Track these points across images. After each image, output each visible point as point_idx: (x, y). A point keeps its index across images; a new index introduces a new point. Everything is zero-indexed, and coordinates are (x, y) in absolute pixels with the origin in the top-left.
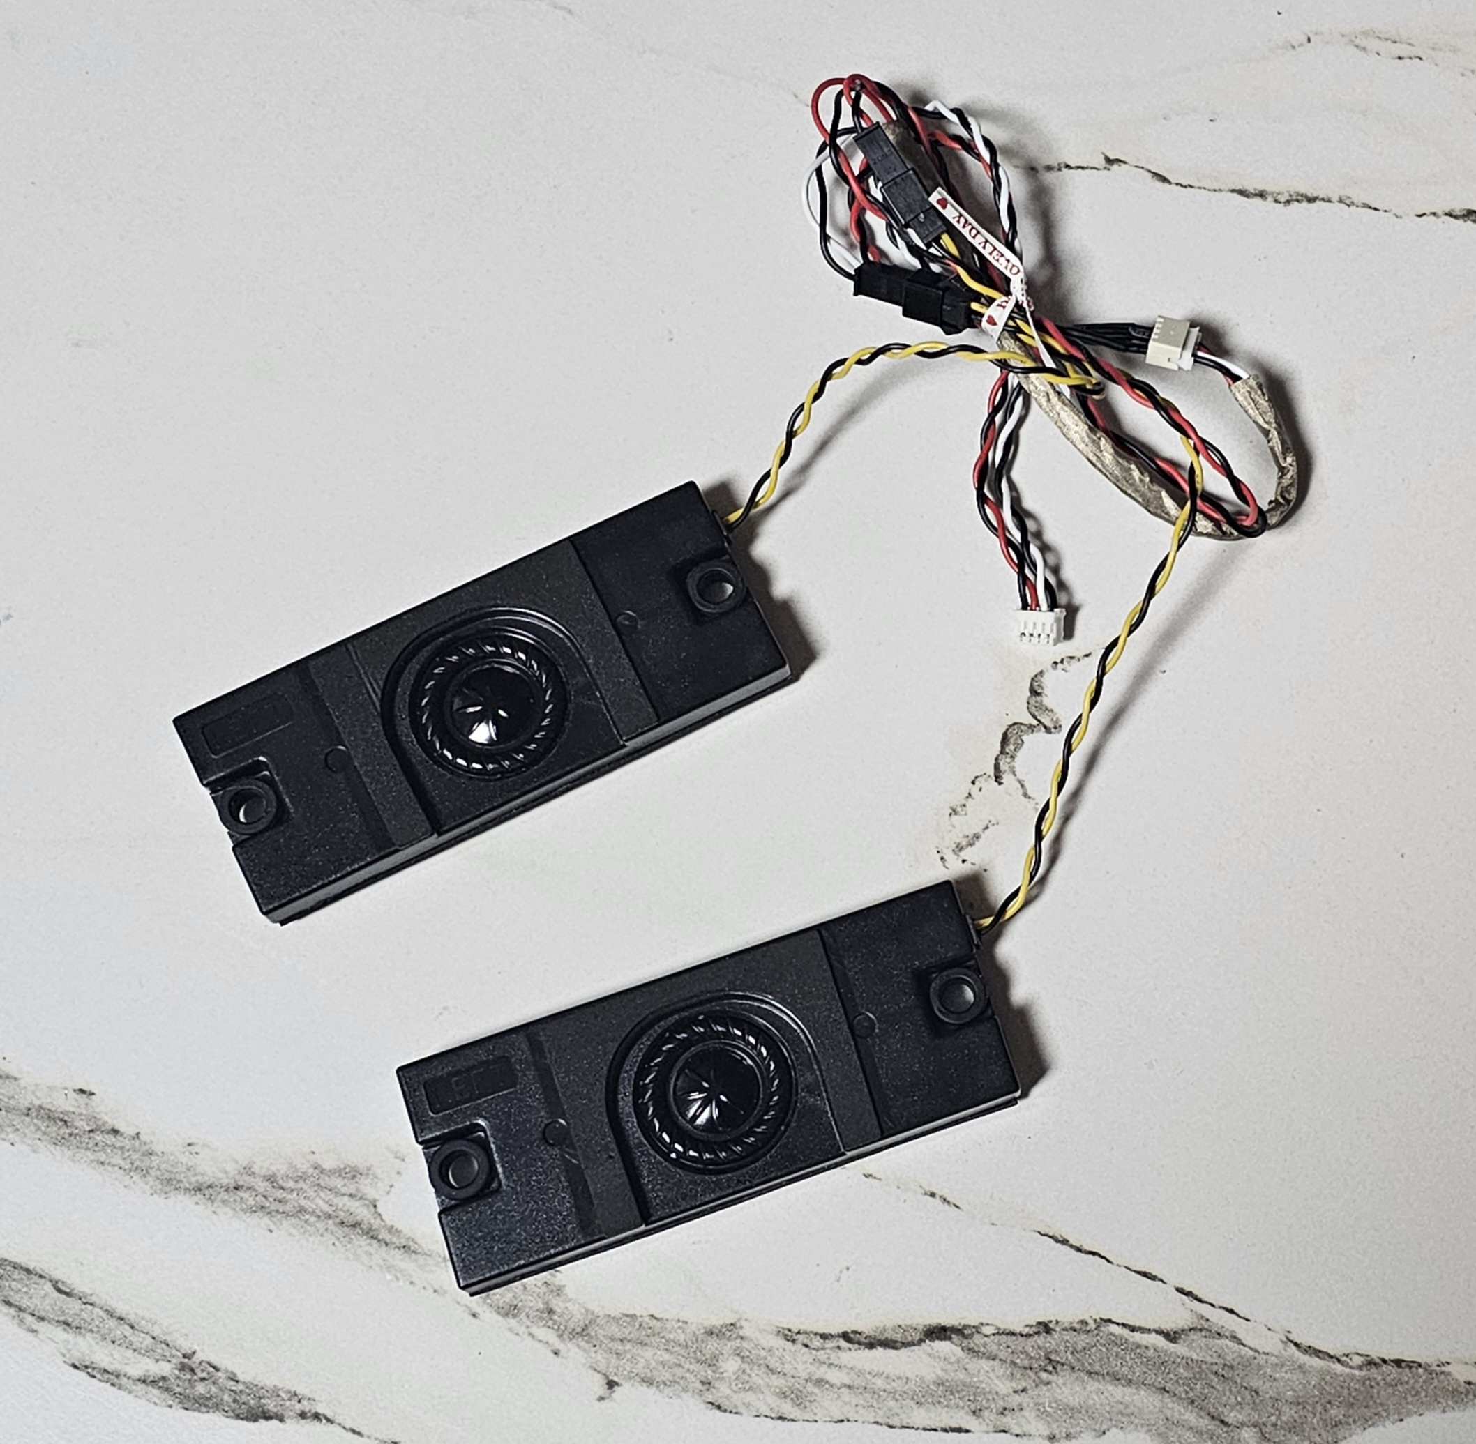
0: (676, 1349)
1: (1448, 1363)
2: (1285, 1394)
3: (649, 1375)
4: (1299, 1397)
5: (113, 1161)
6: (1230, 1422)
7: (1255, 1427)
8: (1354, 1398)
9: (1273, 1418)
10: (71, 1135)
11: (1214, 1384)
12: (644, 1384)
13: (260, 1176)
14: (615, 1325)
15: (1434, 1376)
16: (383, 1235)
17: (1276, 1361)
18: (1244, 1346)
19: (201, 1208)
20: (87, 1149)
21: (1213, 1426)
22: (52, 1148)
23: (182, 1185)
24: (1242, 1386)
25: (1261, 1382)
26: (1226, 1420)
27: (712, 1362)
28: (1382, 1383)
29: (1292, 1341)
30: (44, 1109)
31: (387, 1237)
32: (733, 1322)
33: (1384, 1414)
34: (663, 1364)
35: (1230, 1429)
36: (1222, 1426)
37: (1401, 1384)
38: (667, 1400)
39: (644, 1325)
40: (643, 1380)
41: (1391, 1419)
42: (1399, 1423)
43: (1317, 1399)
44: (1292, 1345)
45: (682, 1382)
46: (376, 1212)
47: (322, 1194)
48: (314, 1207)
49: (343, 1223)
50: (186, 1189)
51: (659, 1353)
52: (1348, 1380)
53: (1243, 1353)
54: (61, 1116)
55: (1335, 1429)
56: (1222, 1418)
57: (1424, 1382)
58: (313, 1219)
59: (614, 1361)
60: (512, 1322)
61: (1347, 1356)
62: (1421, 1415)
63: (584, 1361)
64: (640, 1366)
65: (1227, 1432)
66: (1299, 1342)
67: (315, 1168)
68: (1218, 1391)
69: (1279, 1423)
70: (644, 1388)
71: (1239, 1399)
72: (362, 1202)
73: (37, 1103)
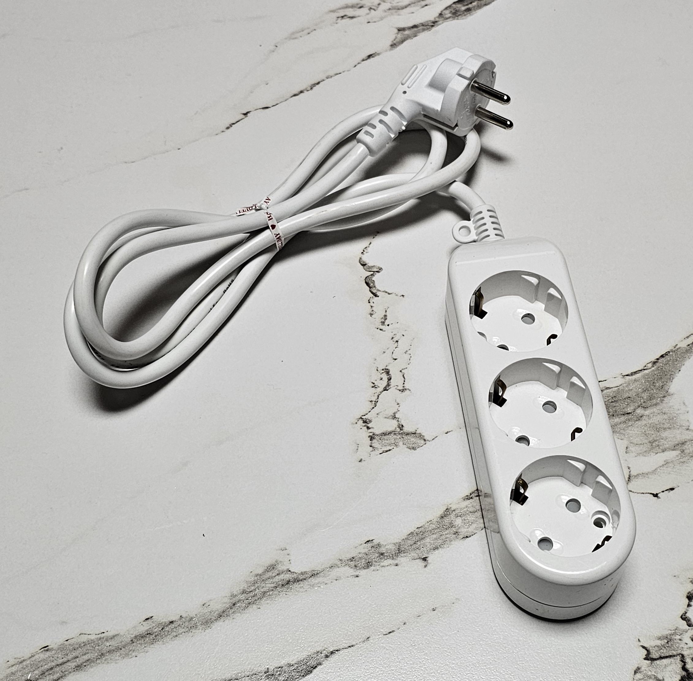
0: (435, 531)
1: (677, 345)
2: (639, 391)
3: (434, 546)
4: (643, 389)
5: (180, 632)
6: (630, 412)
7: (639, 407)
8: (659, 376)
9: (642, 401)
10: (156, 636)
11: (614, 405)
12: (436, 550)
13: (239, 594)
14: (408, 540)
15: (676, 351)
16: (301, 577)
17: (626, 385)
18: (612, 388)
19: (227, 621)
20: (166, 636)
21: (626, 417)
22: (152, 646)
23: (212, 620)
24: (623, 399)
25: (628, 394)
26: (629, 412)
27: (452, 525)
28: (663, 365)
29: (625, 376)
30: (138, 636)
31: (303, 577)
32: (446, 508)
33: (673, 373)
34: (436, 539)
35: (632, 414)
36: (629, 415)
37: (669, 361)
38: (448, 549)
39: (417, 532)
40: (434, 550)
41: (677, 373)
42: (680, 372)
43: (649, 385)
44: (626, 376)
45: (447, 540)
46: (291, 572)
47: (267, 582)
48: (268, 588)
49: (283, 585)
50: (215, 620)
51: (431, 537)
52: (653, 373)
53: (614, 390)
54: (146, 633)
55: (663, 388)
56: (627, 412)
57: (675, 355)
58: (271, 593)
59: (418, 551)
60: (372, 568)
61: (645, 366)
62: (684, 365)
63: (408, 560)
64: (428, 546)
65: (632, 415)
66: (627, 374)
67: (257, 576)
68: (618, 406)
69: (645, 400)
70: (437, 551)
71: (626, 403)
72: (284, 573)
73: (134, 636)
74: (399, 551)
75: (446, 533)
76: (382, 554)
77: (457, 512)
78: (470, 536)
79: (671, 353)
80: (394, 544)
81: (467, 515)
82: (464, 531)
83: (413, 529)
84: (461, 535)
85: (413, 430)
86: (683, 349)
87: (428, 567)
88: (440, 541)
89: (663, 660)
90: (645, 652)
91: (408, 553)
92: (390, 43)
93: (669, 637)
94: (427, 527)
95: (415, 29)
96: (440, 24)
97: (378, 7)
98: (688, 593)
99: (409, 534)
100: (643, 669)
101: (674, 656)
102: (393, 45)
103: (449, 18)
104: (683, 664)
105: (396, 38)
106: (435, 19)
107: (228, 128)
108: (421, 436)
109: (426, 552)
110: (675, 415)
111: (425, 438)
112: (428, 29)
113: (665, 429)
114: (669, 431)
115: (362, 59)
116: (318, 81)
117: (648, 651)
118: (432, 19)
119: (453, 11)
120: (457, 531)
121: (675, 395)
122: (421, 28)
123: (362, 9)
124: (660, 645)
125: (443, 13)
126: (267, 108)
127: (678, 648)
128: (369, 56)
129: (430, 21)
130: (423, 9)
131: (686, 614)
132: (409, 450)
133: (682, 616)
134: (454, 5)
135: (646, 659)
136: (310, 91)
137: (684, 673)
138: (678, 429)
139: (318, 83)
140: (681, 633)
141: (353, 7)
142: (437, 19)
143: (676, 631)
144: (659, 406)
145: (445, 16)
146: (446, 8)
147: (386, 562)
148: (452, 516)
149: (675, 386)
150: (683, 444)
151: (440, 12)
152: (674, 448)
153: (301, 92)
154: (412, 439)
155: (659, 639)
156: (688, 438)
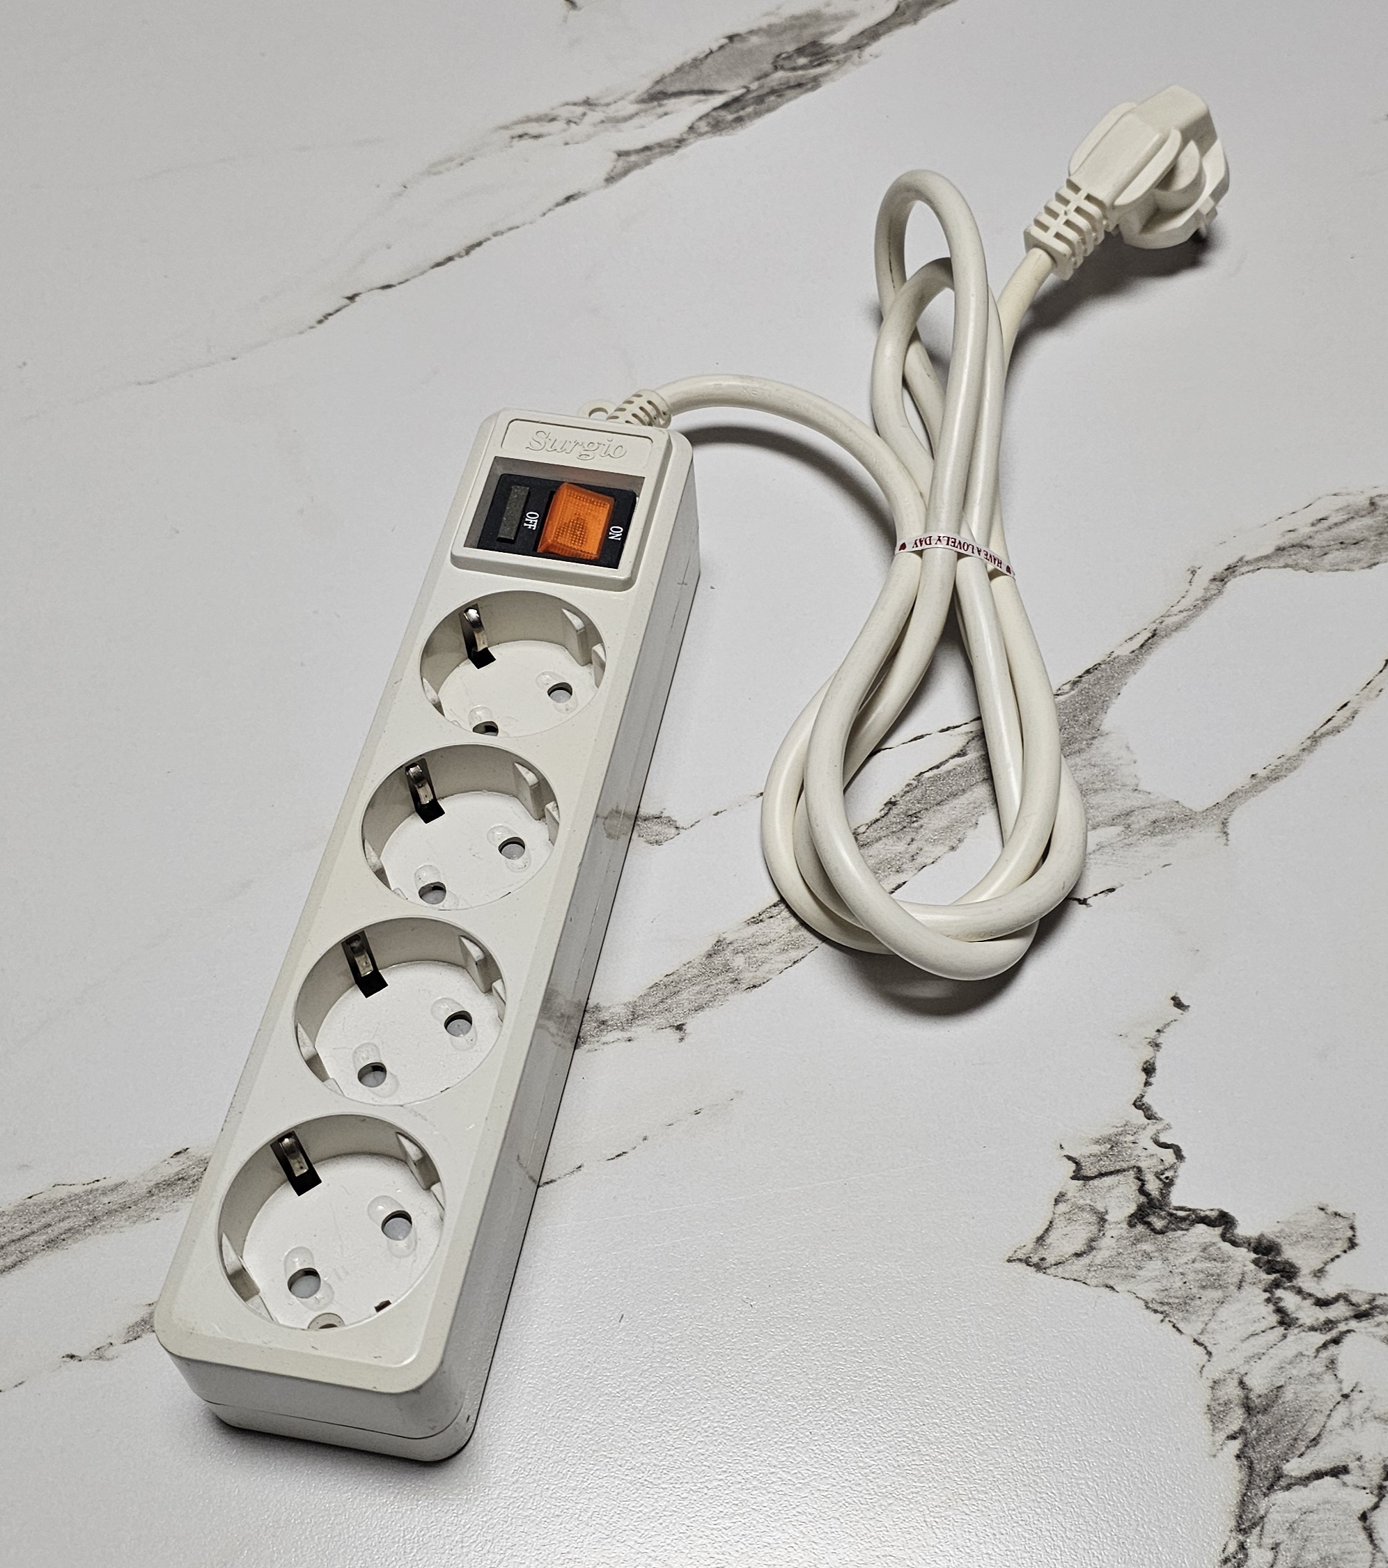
74: (634, 1016)
75: (717, 981)
76: (603, 1023)
77: (735, 945)
78: (760, 985)
79: (1103, 666)
80: (625, 1005)
81: (754, 950)
82: (748, 977)
83: (657, 977)
84: (744, 983)
85: (657, 813)
86: (1124, 658)
87: (686, 1040)
88: (706, 996)
89: (1105, 1178)
90: (1073, 1166)
91: (649, 1018)
92: (603, 175)
93: (1113, 1139)
94: (683, 973)
95: (648, 153)
96: (691, 144)
97: (581, 120)
98: (1145, 1063)
99: (652, 987)
100: (1069, 1195)
101: (1124, 1170)
102: (610, 180)
103: (707, 133)
104: (1140, 1183)
105: (615, 167)
106: (681, 135)
107: (320, 322)
108: (670, 822)
109: (682, 1015)
110: (1113, 767)
111: (679, 824)
112: (669, 152)
113: (1096, 791)
114: (1104, 794)
115: (554, 204)
116: (478, 241)
117: (1077, 1163)
118: (677, 136)
119: (713, 123)
120: (737, 977)
121: (1113, 735)
122: (657, 150)
123: (555, 123)
124: (1099, 1153)
125: (695, 126)
126: (389, 286)
127: (1130, 1156)
128: (568, 199)
129: (674, 140)
130: (661, 120)
131: (1143, 1099)
132: (650, 845)
133: (1136, 1101)
134: (714, 114)
135: (1075, 1177)
136: (466, 258)
137: (1142, 1199)
138: (1119, 790)
139: (479, 244)
140: (1135, 1130)
141: (538, 119)
142: (685, 136)
143: (1126, 1128)
144: (1085, 754)
145: (699, 131)
146: (700, 118)
147: (610, 1037)
148: (728, 953)
149: (1111, 719)
150: (1128, 814)
151: (690, 125)
152: (1113, 822)
153: (450, 259)
154: (656, 827)
155: (1097, 1142)
156: (1136, 804)
